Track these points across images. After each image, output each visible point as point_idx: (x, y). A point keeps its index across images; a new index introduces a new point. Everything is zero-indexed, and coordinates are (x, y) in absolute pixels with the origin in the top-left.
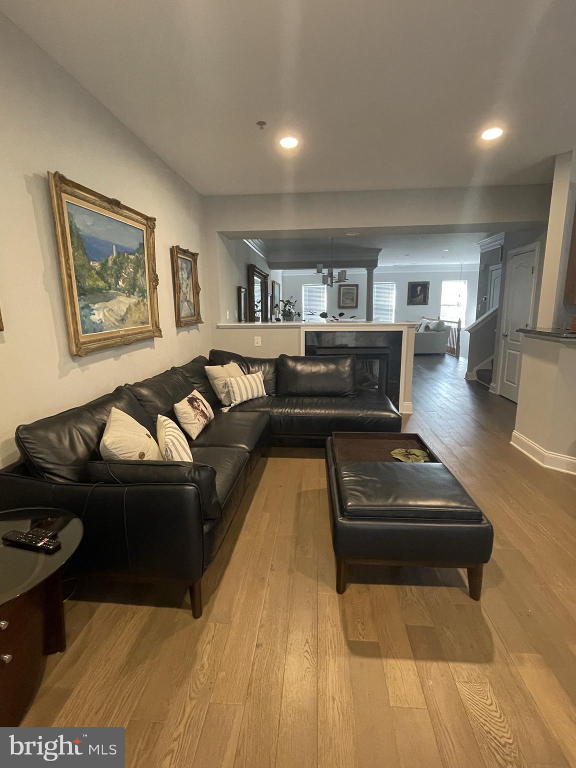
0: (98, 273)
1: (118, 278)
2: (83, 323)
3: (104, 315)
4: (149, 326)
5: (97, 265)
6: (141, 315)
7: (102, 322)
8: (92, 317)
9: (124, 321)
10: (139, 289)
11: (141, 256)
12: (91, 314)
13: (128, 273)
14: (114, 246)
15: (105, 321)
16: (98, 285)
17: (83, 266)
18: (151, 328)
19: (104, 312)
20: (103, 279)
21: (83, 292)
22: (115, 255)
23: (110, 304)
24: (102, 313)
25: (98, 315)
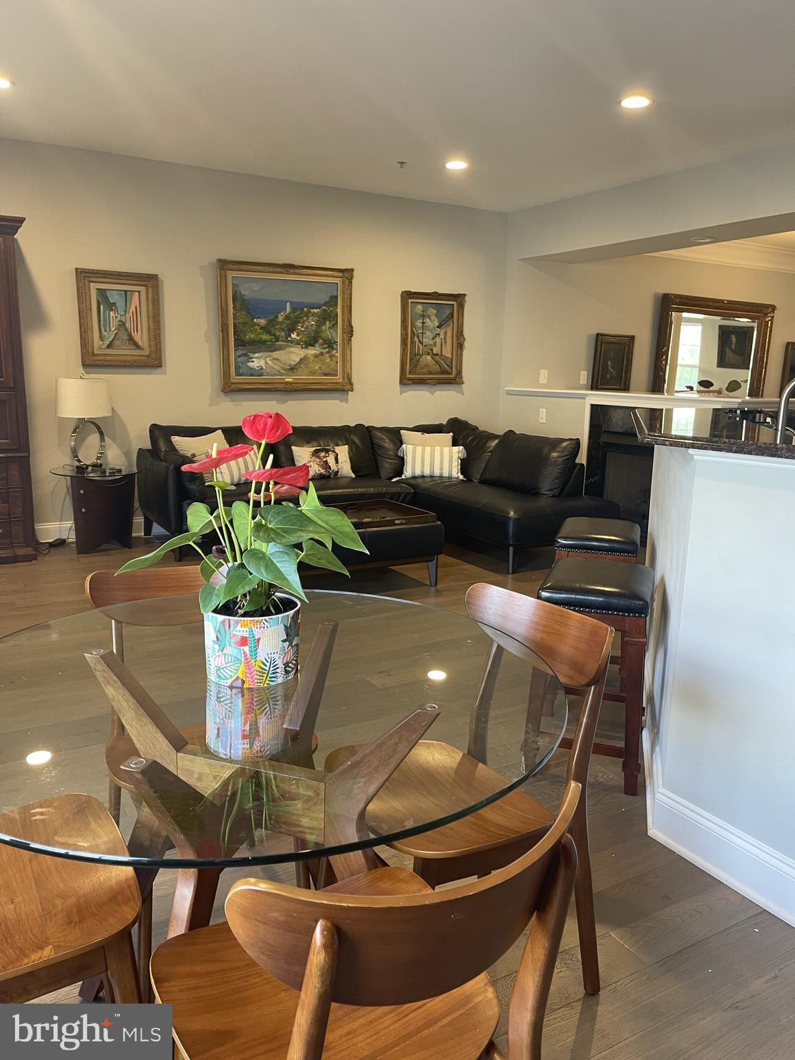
0: (262, 328)
1: (292, 330)
2: (237, 368)
3: (266, 363)
4: (339, 378)
5: (262, 322)
6: (323, 367)
7: (262, 368)
8: (250, 364)
9: (295, 370)
10: (324, 340)
11: (331, 309)
12: (249, 361)
13: (307, 326)
14: (288, 304)
15: (266, 367)
16: (262, 338)
17: (244, 324)
18: (341, 381)
19: (266, 361)
20: (269, 332)
21: (240, 343)
22: (288, 311)
23: (276, 354)
24: (263, 361)
25: (258, 362)
